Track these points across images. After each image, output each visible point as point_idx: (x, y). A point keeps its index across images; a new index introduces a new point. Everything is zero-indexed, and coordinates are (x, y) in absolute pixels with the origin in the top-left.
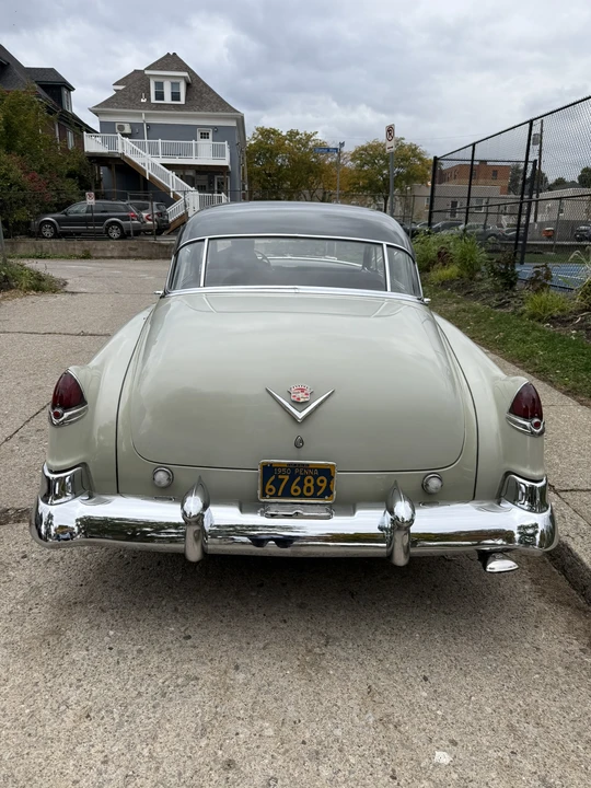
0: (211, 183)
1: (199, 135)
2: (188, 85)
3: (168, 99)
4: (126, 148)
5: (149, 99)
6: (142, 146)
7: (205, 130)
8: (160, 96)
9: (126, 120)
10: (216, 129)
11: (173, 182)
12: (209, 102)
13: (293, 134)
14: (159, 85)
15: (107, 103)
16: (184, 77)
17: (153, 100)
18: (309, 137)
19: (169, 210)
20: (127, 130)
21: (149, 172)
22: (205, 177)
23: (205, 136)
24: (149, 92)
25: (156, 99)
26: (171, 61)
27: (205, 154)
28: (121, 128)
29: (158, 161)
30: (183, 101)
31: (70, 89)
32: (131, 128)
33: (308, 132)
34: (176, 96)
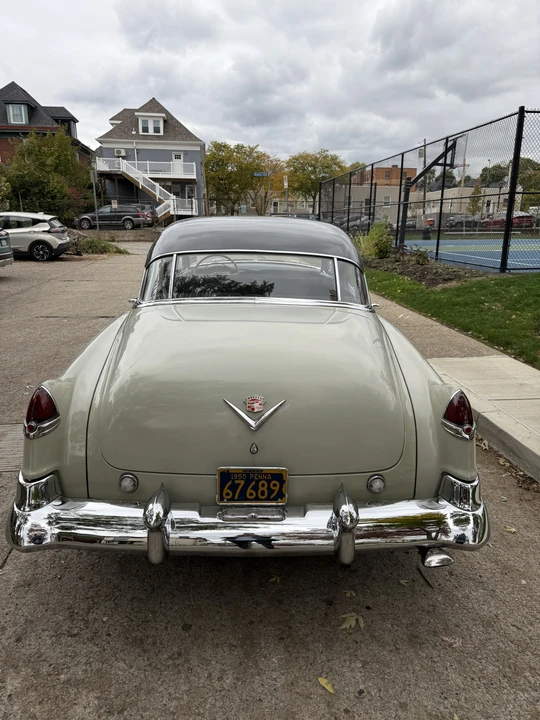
0: (183, 190)
1: (174, 157)
2: (165, 121)
3: (151, 132)
4: (125, 167)
5: (138, 132)
6: (134, 165)
7: (177, 153)
8: (145, 129)
9: (122, 146)
10: (186, 152)
11: (158, 191)
12: (181, 134)
13: (239, 148)
14: (146, 122)
15: (107, 135)
16: (163, 117)
17: (141, 132)
18: (252, 149)
19: (157, 209)
20: (123, 154)
21: (141, 183)
22: (179, 186)
23: (178, 157)
24: (138, 127)
25: (143, 131)
26: (153, 105)
27: (178, 170)
28: (119, 152)
29: (147, 176)
30: (162, 133)
31: (76, 121)
32: (126, 152)
33: (251, 146)
34: (157, 130)
